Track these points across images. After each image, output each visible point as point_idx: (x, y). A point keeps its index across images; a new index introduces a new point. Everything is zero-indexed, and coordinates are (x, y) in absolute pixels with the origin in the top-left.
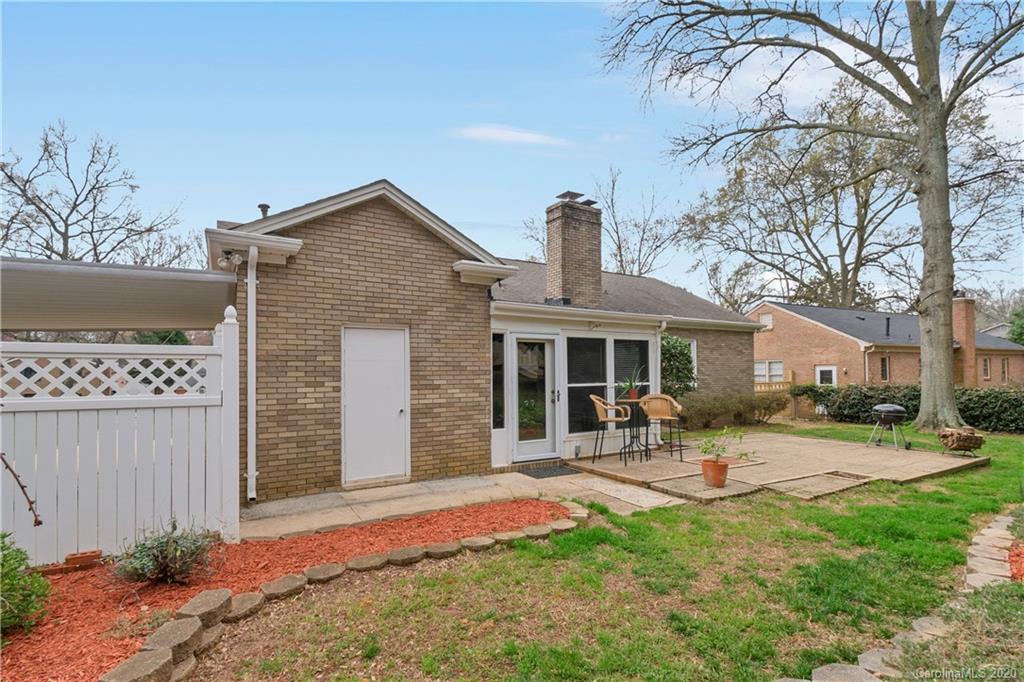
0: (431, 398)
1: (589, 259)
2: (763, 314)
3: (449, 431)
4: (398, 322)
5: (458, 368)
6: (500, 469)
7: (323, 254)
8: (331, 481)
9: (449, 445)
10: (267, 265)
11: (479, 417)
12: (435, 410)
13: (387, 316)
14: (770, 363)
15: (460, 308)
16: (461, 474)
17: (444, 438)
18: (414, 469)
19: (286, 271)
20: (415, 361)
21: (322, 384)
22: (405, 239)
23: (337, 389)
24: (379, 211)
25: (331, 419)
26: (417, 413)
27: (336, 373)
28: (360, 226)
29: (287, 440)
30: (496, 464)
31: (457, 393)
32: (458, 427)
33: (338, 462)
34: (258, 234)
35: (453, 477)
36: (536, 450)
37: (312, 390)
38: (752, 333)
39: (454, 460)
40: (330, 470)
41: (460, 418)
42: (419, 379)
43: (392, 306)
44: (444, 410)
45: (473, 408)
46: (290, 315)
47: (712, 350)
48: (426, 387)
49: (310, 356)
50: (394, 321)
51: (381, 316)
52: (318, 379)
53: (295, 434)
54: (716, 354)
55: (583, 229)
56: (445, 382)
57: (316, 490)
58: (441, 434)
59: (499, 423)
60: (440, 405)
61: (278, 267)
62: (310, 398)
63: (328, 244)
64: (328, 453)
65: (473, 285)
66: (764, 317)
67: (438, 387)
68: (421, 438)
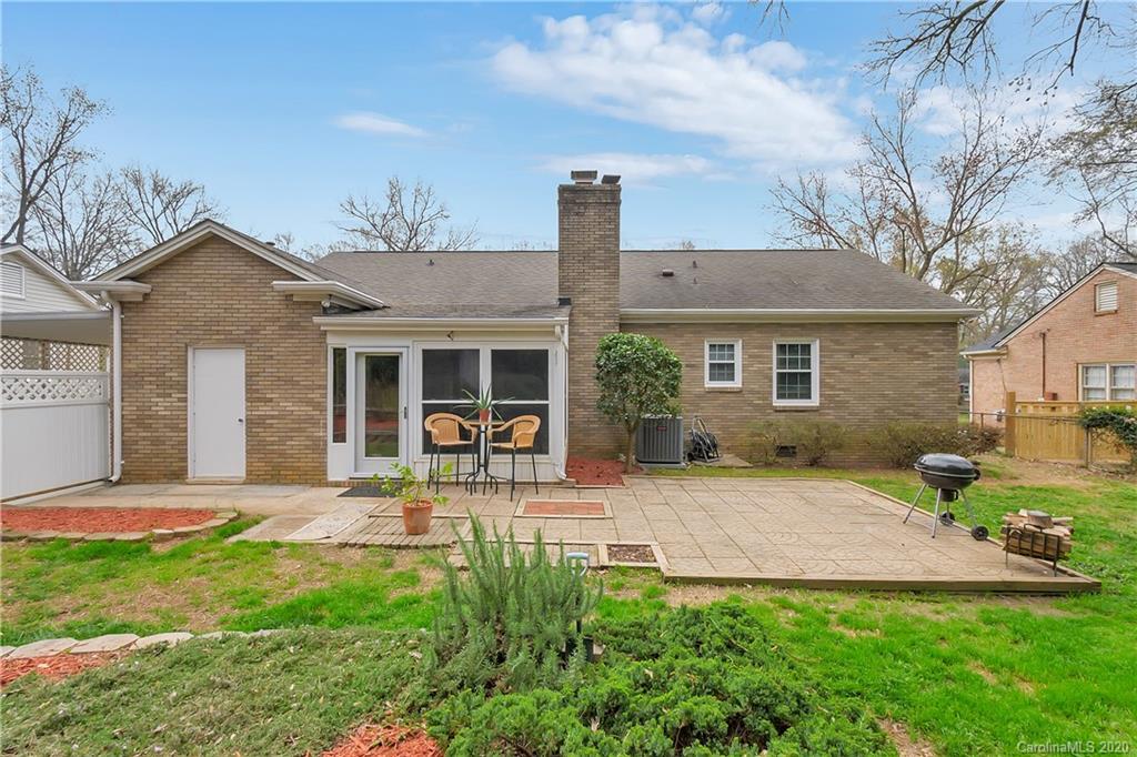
0: (264, 410)
1: (599, 249)
2: (1102, 286)
3: (282, 441)
4: (233, 341)
5: (291, 382)
6: (336, 482)
7: (170, 289)
8: (178, 475)
9: (282, 454)
10: (130, 303)
11: (313, 430)
12: (268, 421)
13: (223, 337)
14: (1114, 369)
15: (291, 326)
16: (293, 483)
17: (276, 447)
18: (249, 473)
19: (142, 306)
20: (249, 376)
21: (170, 395)
22: (239, 268)
23: (185, 400)
24: (216, 246)
25: (179, 425)
26: (252, 423)
27: (183, 387)
28: (201, 259)
29: (144, 438)
30: (331, 478)
31: (289, 406)
32: (291, 439)
33: (185, 459)
34: (111, 282)
35: (285, 484)
36: (381, 468)
37: (162, 400)
38: (954, 325)
39: (286, 468)
40: (176, 466)
41: (292, 430)
42: (253, 394)
43: (227, 328)
44: (276, 421)
45: (305, 421)
46: (145, 340)
47: (852, 353)
48: (259, 400)
49: (160, 373)
50: (230, 342)
51: (217, 337)
52: (167, 391)
53: (149, 434)
54: (860, 359)
55: (591, 212)
56: (277, 396)
57: (165, 480)
58: (272, 444)
59: (340, 437)
60: (273, 417)
61: (137, 303)
62: (161, 406)
63: (173, 282)
64: (174, 451)
65: (306, 303)
66: (1104, 290)
67: (271, 400)
68: (254, 448)
